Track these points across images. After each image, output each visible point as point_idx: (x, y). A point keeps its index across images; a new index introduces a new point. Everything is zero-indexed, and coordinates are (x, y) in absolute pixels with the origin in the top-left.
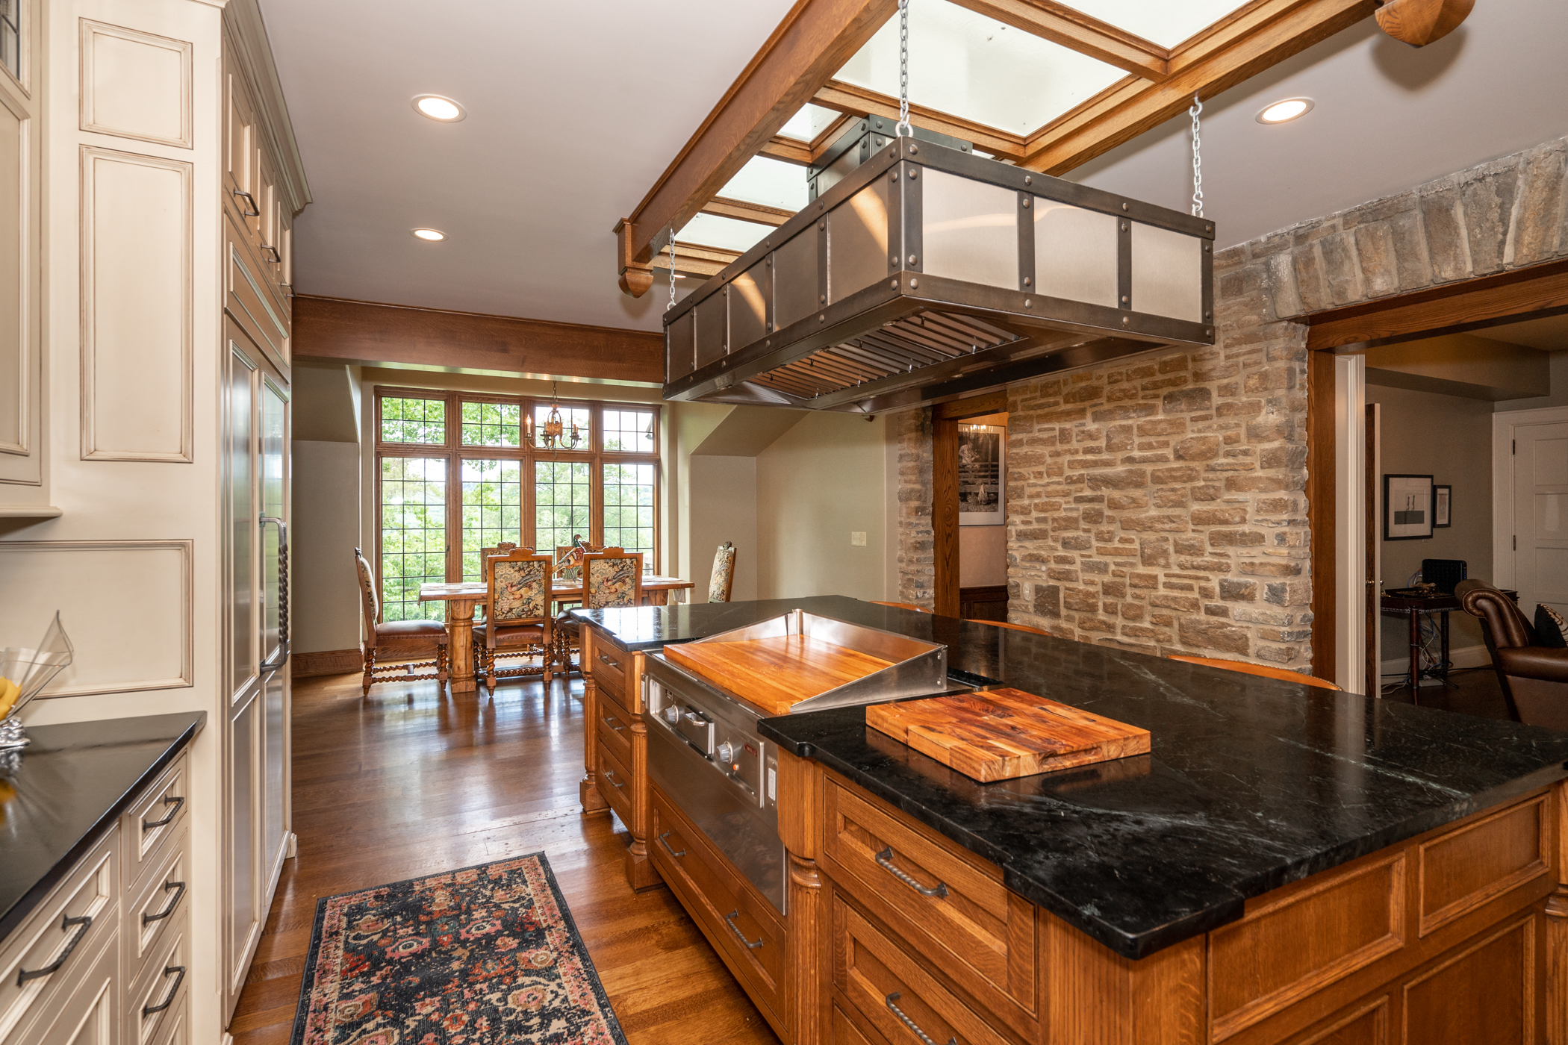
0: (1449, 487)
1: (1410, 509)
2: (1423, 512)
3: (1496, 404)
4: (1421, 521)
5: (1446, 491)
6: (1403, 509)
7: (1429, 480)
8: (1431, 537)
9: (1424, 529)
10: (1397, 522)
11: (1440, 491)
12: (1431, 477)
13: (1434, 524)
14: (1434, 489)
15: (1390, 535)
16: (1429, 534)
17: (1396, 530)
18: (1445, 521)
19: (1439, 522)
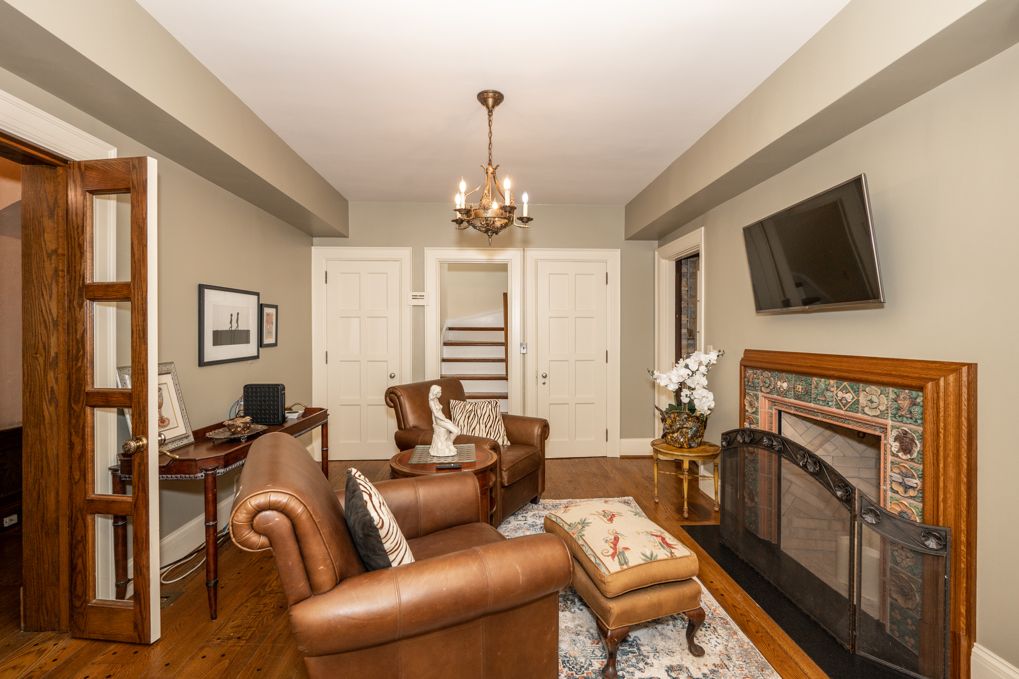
0: (276, 307)
1: (233, 328)
2: (248, 332)
3: (315, 240)
4: (247, 341)
5: (273, 311)
6: (226, 327)
7: (256, 297)
8: (257, 357)
9: (250, 349)
10: (216, 342)
11: (266, 310)
12: (257, 294)
13: (261, 344)
14: (261, 307)
15: (207, 359)
16: (256, 354)
17: (213, 352)
18: (273, 341)
19: (266, 341)
